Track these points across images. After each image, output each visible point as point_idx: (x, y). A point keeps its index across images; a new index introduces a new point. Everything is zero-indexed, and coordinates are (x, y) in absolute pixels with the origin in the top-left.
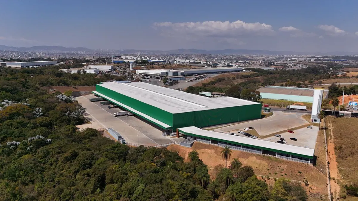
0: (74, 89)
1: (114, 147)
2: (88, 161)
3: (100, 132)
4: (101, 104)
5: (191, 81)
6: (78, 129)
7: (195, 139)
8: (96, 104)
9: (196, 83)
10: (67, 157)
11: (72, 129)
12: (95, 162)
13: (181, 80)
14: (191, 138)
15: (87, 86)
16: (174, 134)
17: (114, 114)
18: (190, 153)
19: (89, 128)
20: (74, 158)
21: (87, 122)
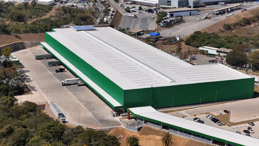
0: (16, 39)
1: (50, 126)
2: (23, 138)
3: (41, 106)
4: (49, 64)
5: (206, 18)
6: (16, 100)
7: (145, 123)
8: (43, 63)
9: (215, 22)
10: (3, 133)
11: (9, 102)
12: (29, 140)
13: (190, 15)
14: (141, 121)
15: (34, 33)
16: (125, 114)
17: (62, 82)
18: (129, 138)
19: (28, 102)
20: (10, 134)
21: (28, 92)
